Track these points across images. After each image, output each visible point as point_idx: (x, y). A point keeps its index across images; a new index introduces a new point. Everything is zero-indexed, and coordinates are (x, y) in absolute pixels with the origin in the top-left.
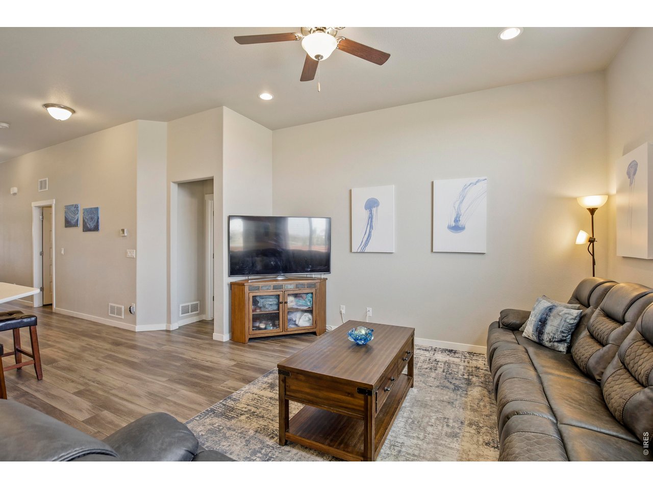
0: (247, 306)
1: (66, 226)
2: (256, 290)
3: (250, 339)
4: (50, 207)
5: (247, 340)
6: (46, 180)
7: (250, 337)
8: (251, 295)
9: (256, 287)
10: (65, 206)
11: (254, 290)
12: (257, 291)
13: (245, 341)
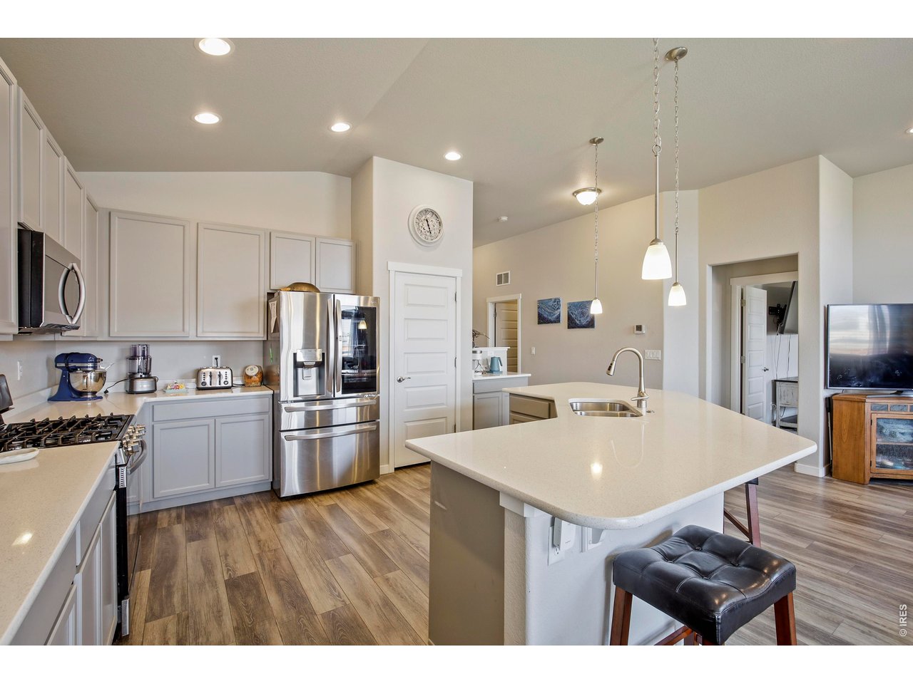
0: (868, 432)
1: (539, 323)
2: (882, 410)
3: (872, 480)
4: (515, 302)
5: (867, 480)
6: (508, 274)
7: (871, 476)
8: (875, 417)
9: (883, 406)
10: (539, 301)
11: (879, 410)
12: (883, 412)
13: (864, 480)
